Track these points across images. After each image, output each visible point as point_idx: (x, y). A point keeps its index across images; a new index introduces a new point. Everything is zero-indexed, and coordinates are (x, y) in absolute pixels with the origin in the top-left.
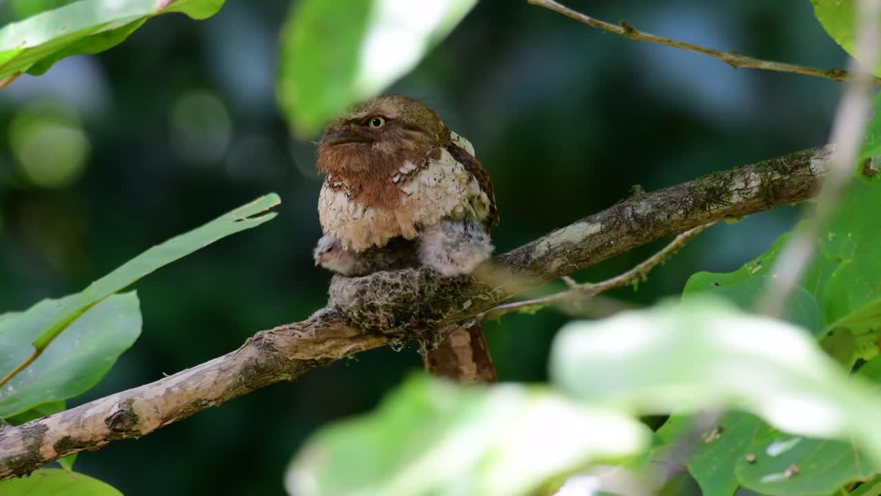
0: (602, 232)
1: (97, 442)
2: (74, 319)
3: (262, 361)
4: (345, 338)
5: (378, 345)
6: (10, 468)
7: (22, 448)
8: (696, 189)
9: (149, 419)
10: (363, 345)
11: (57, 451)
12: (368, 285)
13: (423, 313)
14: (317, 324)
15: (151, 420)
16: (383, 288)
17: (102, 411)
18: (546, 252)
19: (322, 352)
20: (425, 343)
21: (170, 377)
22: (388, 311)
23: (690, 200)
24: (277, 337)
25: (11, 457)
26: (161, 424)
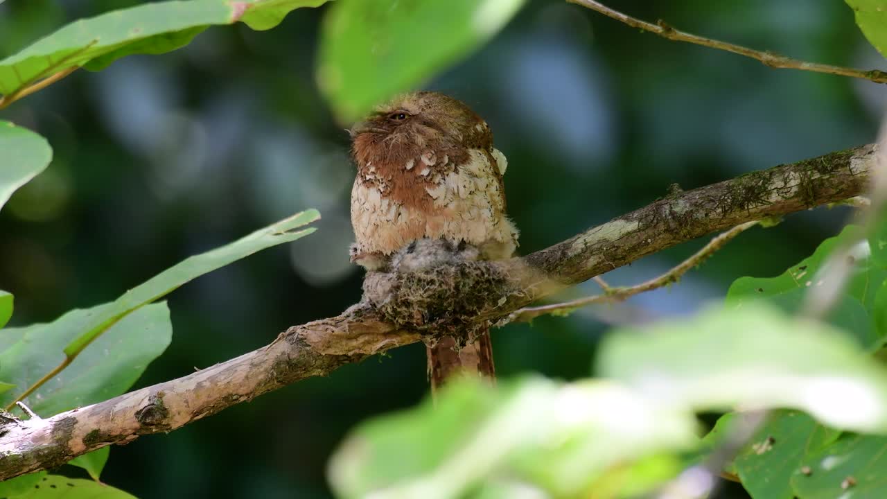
0: (639, 230)
1: (127, 436)
2: (107, 327)
3: (294, 356)
4: (378, 334)
5: (412, 341)
6: (38, 461)
7: (51, 441)
8: (735, 188)
9: (179, 414)
10: (396, 341)
11: (86, 445)
12: (403, 281)
13: (458, 309)
14: (350, 319)
15: (182, 414)
16: (418, 285)
17: (133, 404)
18: (582, 249)
19: (354, 348)
20: (458, 341)
21: (202, 371)
22: (422, 307)
23: (728, 198)
24: (309, 332)
25: (39, 450)
26: (192, 418)
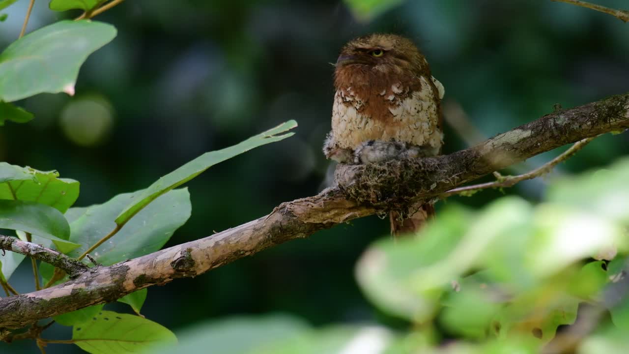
0: (532, 136)
1: (165, 279)
3: (285, 223)
4: (344, 208)
5: (369, 214)
6: (101, 296)
7: (111, 282)
8: (601, 107)
9: (202, 264)
10: (357, 213)
11: (136, 285)
12: (363, 170)
13: (402, 191)
14: (325, 198)
15: (204, 264)
16: (374, 173)
17: (169, 257)
18: (491, 150)
19: (328, 218)
20: (402, 214)
21: (220, 233)
22: (376, 189)
23: (596, 114)
24: (296, 206)
25: (102, 288)
26: (211, 267)
